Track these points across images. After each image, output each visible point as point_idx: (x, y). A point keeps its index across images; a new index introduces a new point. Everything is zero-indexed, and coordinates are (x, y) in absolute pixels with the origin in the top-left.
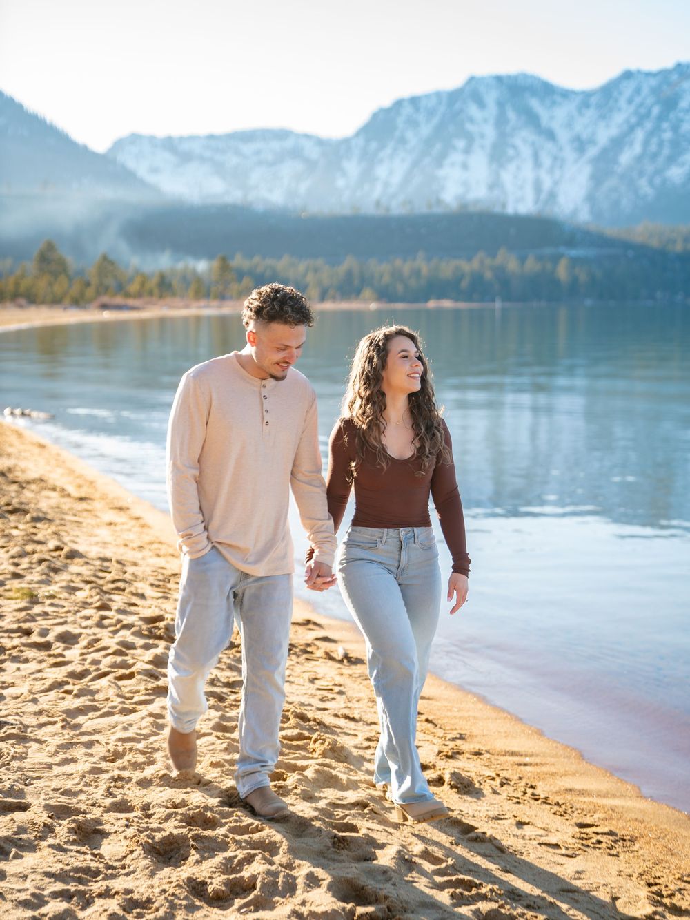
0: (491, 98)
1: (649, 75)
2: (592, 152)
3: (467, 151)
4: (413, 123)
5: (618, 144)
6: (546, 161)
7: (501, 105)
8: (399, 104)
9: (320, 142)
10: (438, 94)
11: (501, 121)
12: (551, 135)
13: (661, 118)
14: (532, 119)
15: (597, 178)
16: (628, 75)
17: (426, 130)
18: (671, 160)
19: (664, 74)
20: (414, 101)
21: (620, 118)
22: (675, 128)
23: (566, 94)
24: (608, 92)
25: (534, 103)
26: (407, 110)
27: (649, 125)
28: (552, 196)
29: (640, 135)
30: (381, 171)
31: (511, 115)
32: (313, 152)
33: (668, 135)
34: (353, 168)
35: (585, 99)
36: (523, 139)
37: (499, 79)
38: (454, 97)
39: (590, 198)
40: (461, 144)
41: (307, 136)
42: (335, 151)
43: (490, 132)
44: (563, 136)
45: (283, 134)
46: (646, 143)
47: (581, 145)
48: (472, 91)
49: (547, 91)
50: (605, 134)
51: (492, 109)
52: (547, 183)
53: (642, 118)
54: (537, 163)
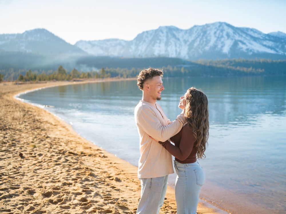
0: (165, 31)
1: (200, 26)
2: (188, 43)
3: (160, 43)
4: (147, 37)
5: (194, 41)
6: (178, 45)
7: (167, 33)
8: (143, 33)
9: (125, 41)
10: (153, 30)
11: (167, 36)
12: (179, 39)
13: (203, 36)
14: (174, 36)
15: (190, 49)
16: (195, 26)
17: (150, 38)
18: (206, 45)
19: (203, 26)
20: (147, 32)
21: (194, 36)
22: (206, 38)
23: (182, 30)
24: (191, 30)
25: (175, 32)
26: (146, 34)
27: (200, 37)
28: (180, 53)
29: (198, 40)
30: (140, 48)
31: (170, 35)
32: (124, 44)
33: (205, 40)
34: (133, 47)
35: (186, 31)
36: (172, 41)
37: (166, 27)
38: (156, 31)
39: (188, 54)
40: (158, 41)
41: (122, 40)
42: (129, 44)
43: (165, 39)
44: (181, 40)
45: (116, 40)
46: (200, 41)
47: (185, 41)
48: (160, 30)
49: (177, 30)
50: (191, 39)
51: (165, 34)
52: (178, 50)
53: (199, 36)
54: (176, 46)
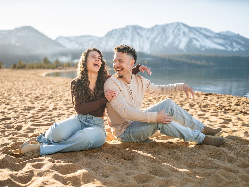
0: (131, 29)
1: (160, 26)
2: (150, 40)
3: (126, 39)
4: (115, 34)
5: (155, 38)
6: (141, 41)
7: (132, 31)
8: (113, 31)
9: (97, 38)
10: (120, 29)
11: (132, 34)
12: (142, 37)
13: (163, 34)
14: (138, 34)
15: (151, 45)
16: (156, 26)
17: (118, 35)
18: (165, 42)
19: (163, 26)
20: (116, 30)
21: (155, 33)
22: (166, 35)
23: (145, 29)
24: (152, 29)
25: (139, 31)
26: (114, 32)
27: (161, 35)
28: (143, 48)
29: (159, 37)
30: (109, 43)
31: (135, 33)
32: (96, 40)
33: (164, 37)
34: (104, 42)
35: (148, 30)
36: (137, 37)
37: (132, 26)
38: (123, 29)
39: (150, 49)
40: (125, 38)
41: (95, 37)
42: (100, 39)
43: (130, 36)
44: (144, 37)
45: (90, 36)
47: (148, 38)
48: (127, 28)
49: (141, 28)
50: (152, 36)
51: (131, 32)
52: (142, 46)
53: (159, 33)
54: (140, 42)
